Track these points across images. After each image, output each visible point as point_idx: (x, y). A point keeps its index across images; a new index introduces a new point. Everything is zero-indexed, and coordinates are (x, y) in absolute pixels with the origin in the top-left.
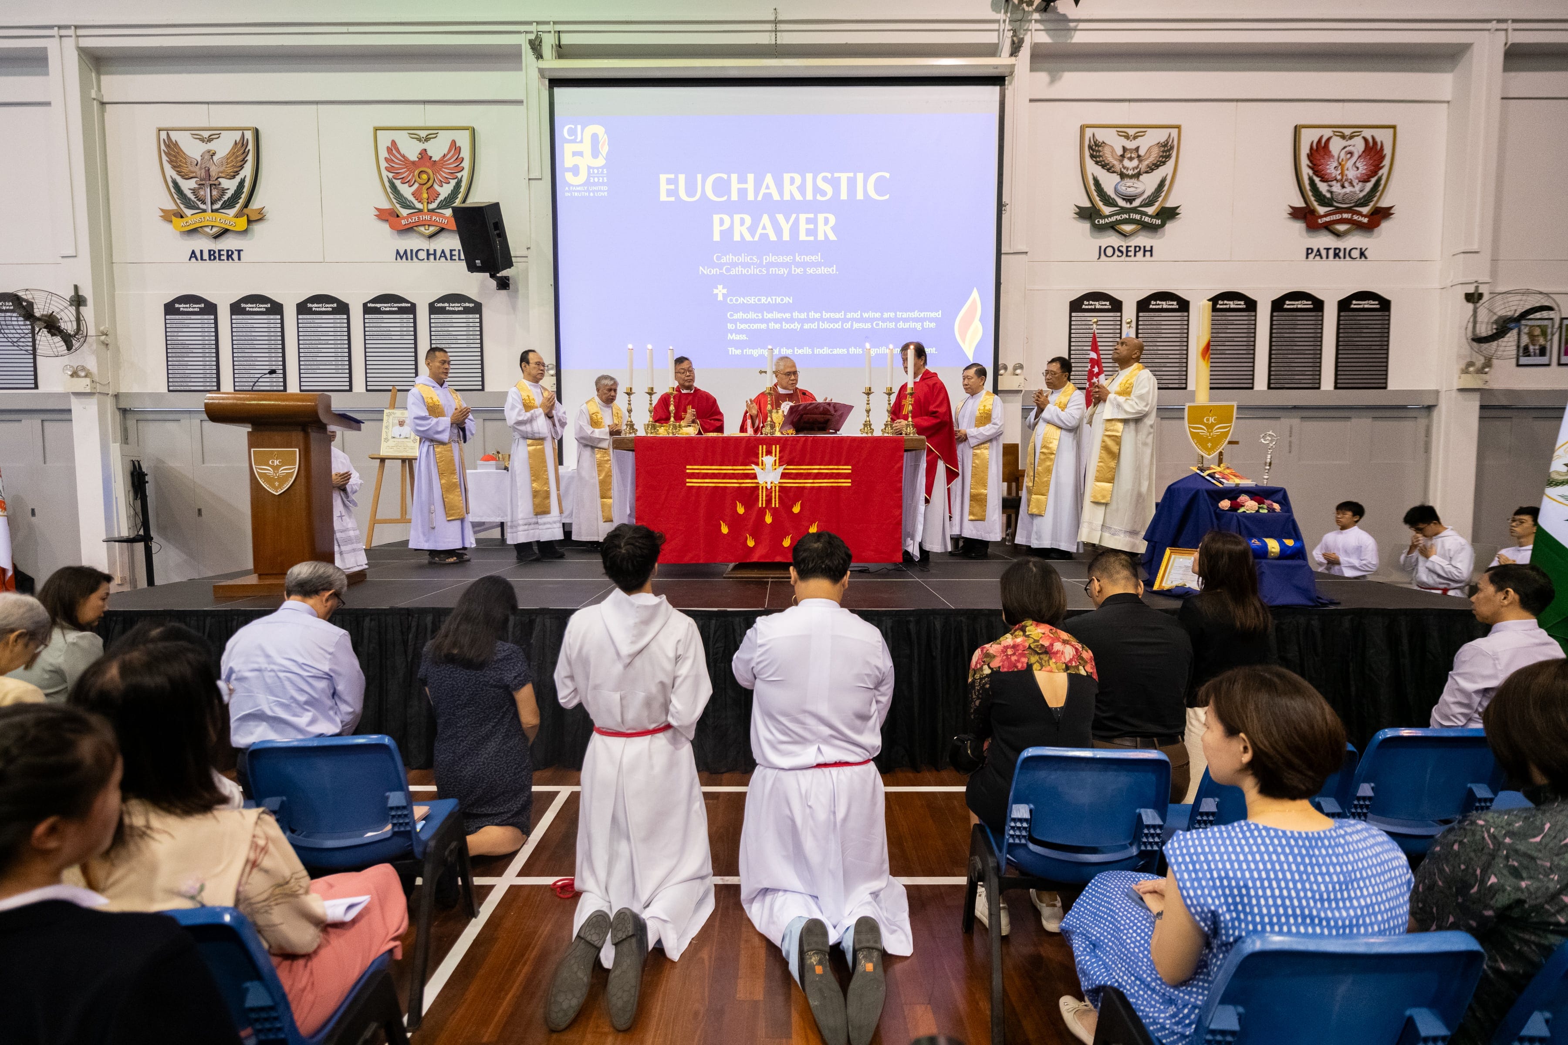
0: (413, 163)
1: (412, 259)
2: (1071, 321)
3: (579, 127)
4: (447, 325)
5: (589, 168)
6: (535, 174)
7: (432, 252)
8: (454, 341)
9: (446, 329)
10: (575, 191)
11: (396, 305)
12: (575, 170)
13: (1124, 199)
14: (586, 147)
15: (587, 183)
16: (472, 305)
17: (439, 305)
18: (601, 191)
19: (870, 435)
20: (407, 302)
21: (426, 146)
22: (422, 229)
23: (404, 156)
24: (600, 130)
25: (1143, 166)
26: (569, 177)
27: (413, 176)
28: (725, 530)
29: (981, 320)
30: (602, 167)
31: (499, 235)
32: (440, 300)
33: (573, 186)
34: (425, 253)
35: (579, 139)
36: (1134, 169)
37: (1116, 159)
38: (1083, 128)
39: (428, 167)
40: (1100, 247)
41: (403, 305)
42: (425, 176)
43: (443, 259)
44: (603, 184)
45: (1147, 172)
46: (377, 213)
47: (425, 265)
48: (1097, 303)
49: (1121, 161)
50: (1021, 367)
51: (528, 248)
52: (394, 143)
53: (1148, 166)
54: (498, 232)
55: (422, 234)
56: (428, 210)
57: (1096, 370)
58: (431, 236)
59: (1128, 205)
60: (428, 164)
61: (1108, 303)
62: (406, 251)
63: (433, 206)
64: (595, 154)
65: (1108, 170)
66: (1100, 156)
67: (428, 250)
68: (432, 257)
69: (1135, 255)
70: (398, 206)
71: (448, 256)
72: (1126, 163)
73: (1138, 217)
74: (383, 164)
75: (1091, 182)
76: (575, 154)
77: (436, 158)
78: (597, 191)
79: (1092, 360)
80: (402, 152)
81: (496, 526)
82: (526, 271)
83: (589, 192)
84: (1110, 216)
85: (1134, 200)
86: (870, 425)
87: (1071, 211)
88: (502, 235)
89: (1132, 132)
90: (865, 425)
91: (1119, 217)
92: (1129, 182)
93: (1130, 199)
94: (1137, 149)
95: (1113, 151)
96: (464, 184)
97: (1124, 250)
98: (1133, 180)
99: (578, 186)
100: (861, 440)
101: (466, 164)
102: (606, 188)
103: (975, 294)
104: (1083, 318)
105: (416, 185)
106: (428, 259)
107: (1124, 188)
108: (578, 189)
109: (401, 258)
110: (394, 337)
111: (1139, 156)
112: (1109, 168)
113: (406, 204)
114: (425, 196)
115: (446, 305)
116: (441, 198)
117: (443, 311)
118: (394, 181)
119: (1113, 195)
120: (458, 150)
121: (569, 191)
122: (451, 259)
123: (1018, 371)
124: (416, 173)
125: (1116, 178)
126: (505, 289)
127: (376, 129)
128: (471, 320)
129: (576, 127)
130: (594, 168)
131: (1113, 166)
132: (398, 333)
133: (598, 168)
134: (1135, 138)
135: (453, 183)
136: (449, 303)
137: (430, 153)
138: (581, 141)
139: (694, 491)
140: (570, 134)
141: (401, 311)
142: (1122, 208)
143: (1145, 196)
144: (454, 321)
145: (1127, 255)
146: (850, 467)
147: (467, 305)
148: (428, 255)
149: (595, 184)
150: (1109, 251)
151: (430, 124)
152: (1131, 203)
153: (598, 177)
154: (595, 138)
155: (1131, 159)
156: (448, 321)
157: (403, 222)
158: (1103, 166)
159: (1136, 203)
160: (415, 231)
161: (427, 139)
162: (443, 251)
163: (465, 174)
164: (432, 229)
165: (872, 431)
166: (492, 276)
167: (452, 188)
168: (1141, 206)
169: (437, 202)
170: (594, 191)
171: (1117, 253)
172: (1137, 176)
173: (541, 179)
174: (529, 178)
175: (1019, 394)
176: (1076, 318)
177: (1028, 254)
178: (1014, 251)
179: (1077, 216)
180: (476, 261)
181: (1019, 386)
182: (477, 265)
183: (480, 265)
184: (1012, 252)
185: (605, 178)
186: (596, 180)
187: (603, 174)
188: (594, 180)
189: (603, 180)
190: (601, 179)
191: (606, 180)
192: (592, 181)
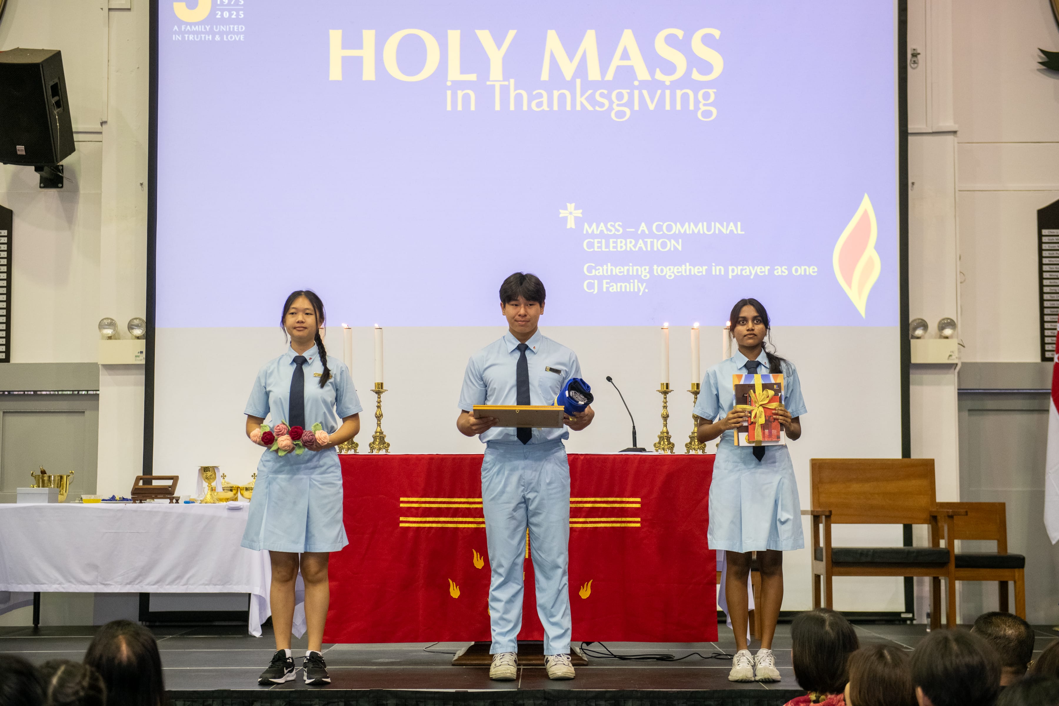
2: (1040, 243)
6: (120, 3)
10: (189, 33)
15: (210, 19)
18: (234, 33)
19: (668, 453)
26: (181, 10)
28: (455, 592)
29: (877, 248)
31: (58, 104)
33: (187, 24)
44: (237, 21)
50: (951, 324)
51: (104, 123)
54: (56, 98)
78: (227, 33)
81: (25, 604)
82: (98, 156)
83: (214, 35)
86: (668, 438)
88: (62, 103)
90: (661, 438)
99: (195, 24)
100: (656, 460)
102: (242, 28)
103: (866, 204)
108: (196, 28)
121: (180, 33)
123: (948, 332)
126: (56, 187)
139: (411, 534)
146: (639, 500)
149: (223, 21)
153: (230, 11)
165: (672, 446)
166: (37, 169)
170: (221, 34)
173: (129, 9)
174: (109, 8)
175: (952, 370)
176: (1051, 238)
177: (958, 133)
178: (934, 130)
179: (1044, 67)
180: (18, 147)
181: (950, 356)
182: (19, 153)
183: (24, 153)
184: (931, 131)
185: (241, 13)
186: (226, 14)
187: (238, 5)
188: (222, 15)
189: (238, 15)
190: (235, 13)
191: (242, 16)
192: (218, 16)
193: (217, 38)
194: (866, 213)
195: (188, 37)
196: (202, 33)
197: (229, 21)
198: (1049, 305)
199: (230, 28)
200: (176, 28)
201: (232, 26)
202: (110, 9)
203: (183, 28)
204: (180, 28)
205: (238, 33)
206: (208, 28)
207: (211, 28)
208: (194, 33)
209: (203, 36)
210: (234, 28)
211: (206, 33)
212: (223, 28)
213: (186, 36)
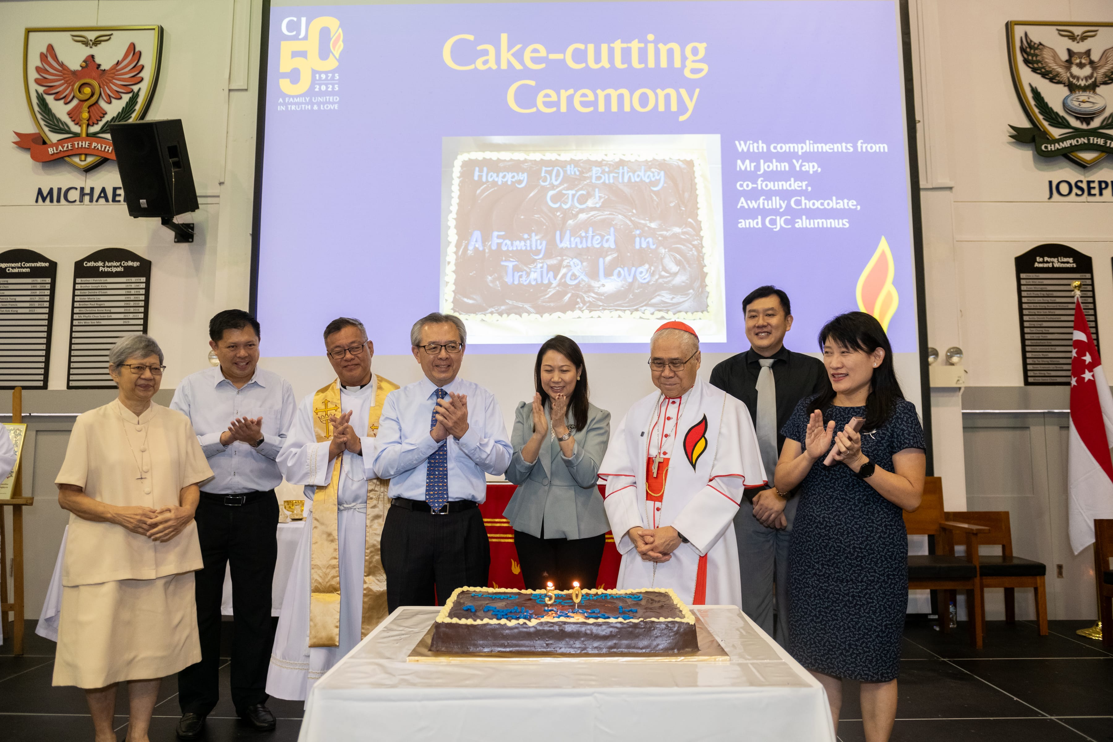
0: (74, 73)
1: (58, 201)
2: (1019, 285)
3: (304, 20)
4: (98, 292)
5: (314, 72)
6: (239, 83)
7: (87, 191)
8: (106, 316)
9: (96, 298)
10: (291, 104)
11: (28, 265)
12: (294, 76)
13: (1077, 118)
14: (312, 46)
15: (310, 92)
16: (136, 264)
17: (90, 264)
18: (329, 103)
20: (44, 259)
21: (94, 51)
22: (76, 160)
23: (62, 65)
24: (332, 23)
25: (1099, 75)
26: (285, 85)
27: (72, 90)
29: (895, 283)
30: (333, 72)
31: (177, 165)
32: (92, 257)
33: (290, 96)
34: (78, 192)
35: (303, 34)
36: (1086, 78)
37: (1060, 66)
38: (1009, 27)
39: (94, 79)
40: (1050, 183)
41: (39, 264)
42: (87, 90)
43: (102, 201)
44: (333, 93)
45: (1105, 83)
46: (17, 139)
47: (77, 208)
48: (1055, 260)
49: (1068, 68)
50: (958, 351)
51: (221, 184)
52: (50, 48)
53: (1105, 75)
54: (176, 159)
55: (75, 167)
56: (88, 135)
57: (1088, 358)
58: (88, 170)
59: (1084, 126)
60: (94, 74)
61: (1071, 260)
62: (51, 190)
63: (93, 129)
64: (324, 53)
65: (1051, 80)
66: (1038, 62)
67: (82, 189)
68: (87, 198)
69: (1101, 194)
70: (46, 129)
71: (110, 197)
72: (1075, 70)
73: (1101, 141)
74: (33, 75)
75: (1030, 95)
76: (295, 54)
77: (106, 65)
78: (324, 103)
79: (1077, 344)
80: (61, 58)
82: (217, 215)
83: (312, 104)
84: (1062, 140)
85: (1092, 119)
87: (1005, 135)
88: (181, 164)
89: (1078, 31)
91: (1074, 142)
92: (1083, 96)
93: (1086, 118)
94: (1088, 53)
95: (1055, 56)
96: (141, 100)
97: (1084, 186)
98: (1087, 93)
99: (297, 96)
101: (147, 74)
102: (337, 99)
103: (883, 246)
104: (1037, 282)
105: (75, 102)
106: (81, 201)
107: (1077, 103)
108: (298, 100)
109: (44, 199)
110: (20, 311)
111: (1091, 63)
112: (1053, 78)
113: (57, 126)
114: (85, 115)
115: (100, 264)
116: (108, 118)
117: (94, 273)
118: (46, 97)
119: (1062, 113)
120: (137, 56)
121: (285, 104)
122: (114, 200)
123: (955, 359)
124: (77, 85)
125: (1063, 91)
126: (187, 241)
127: (28, 31)
128: (133, 286)
129: (299, 22)
130: (320, 73)
131: (1058, 74)
132: (27, 305)
133: (326, 73)
134: (1083, 38)
135: (126, 98)
136: (104, 261)
137: (98, 60)
138: (306, 38)
140: (289, 29)
141: (35, 273)
142: (1076, 129)
143: (1106, 114)
144: (109, 286)
145: (1090, 194)
147: (130, 263)
148: (82, 194)
149: (321, 94)
150: (1064, 188)
151: (102, 23)
152: (1088, 124)
153: (326, 85)
154: (325, 33)
155: (1081, 66)
156: (100, 286)
157: (51, 151)
158: (1044, 75)
159: (1096, 123)
160: (65, 161)
161: (97, 42)
162: (103, 190)
163: (144, 88)
164: (90, 160)
166: (165, 223)
167: (124, 105)
168: (1102, 127)
169: (101, 124)
170: (319, 104)
171: (1075, 190)
172: (1092, 87)
173: (246, 90)
174: (230, 88)
175: (957, 393)
176: (1028, 281)
177: (954, 189)
178: (934, 186)
179: (1014, 140)
180: (141, 201)
181: (958, 380)
182: (142, 206)
183: (146, 206)
184: (931, 187)
185: (336, 86)
186: (323, 88)
187: (334, 80)
188: (320, 88)
189: (333, 88)
190: (331, 86)
191: (337, 89)
192: (317, 90)
193: (315, 107)
194: (883, 254)
195: (291, 108)
196: (302, 103)
197: (326, 93)
198: (1029, 338)
199: (326, 99)
200: (281, 100)
201: (328, 98)
202: (230, 90)
203: (287, 100)
204: (284, 100)
205: (333, 103)
206: (308, 99)
207: (311, 100)
208: (295, 104)
209: (303, 106)
210: (329, 99)
211: (306, 103)
212: (320, 99)
213: (289, 106)
